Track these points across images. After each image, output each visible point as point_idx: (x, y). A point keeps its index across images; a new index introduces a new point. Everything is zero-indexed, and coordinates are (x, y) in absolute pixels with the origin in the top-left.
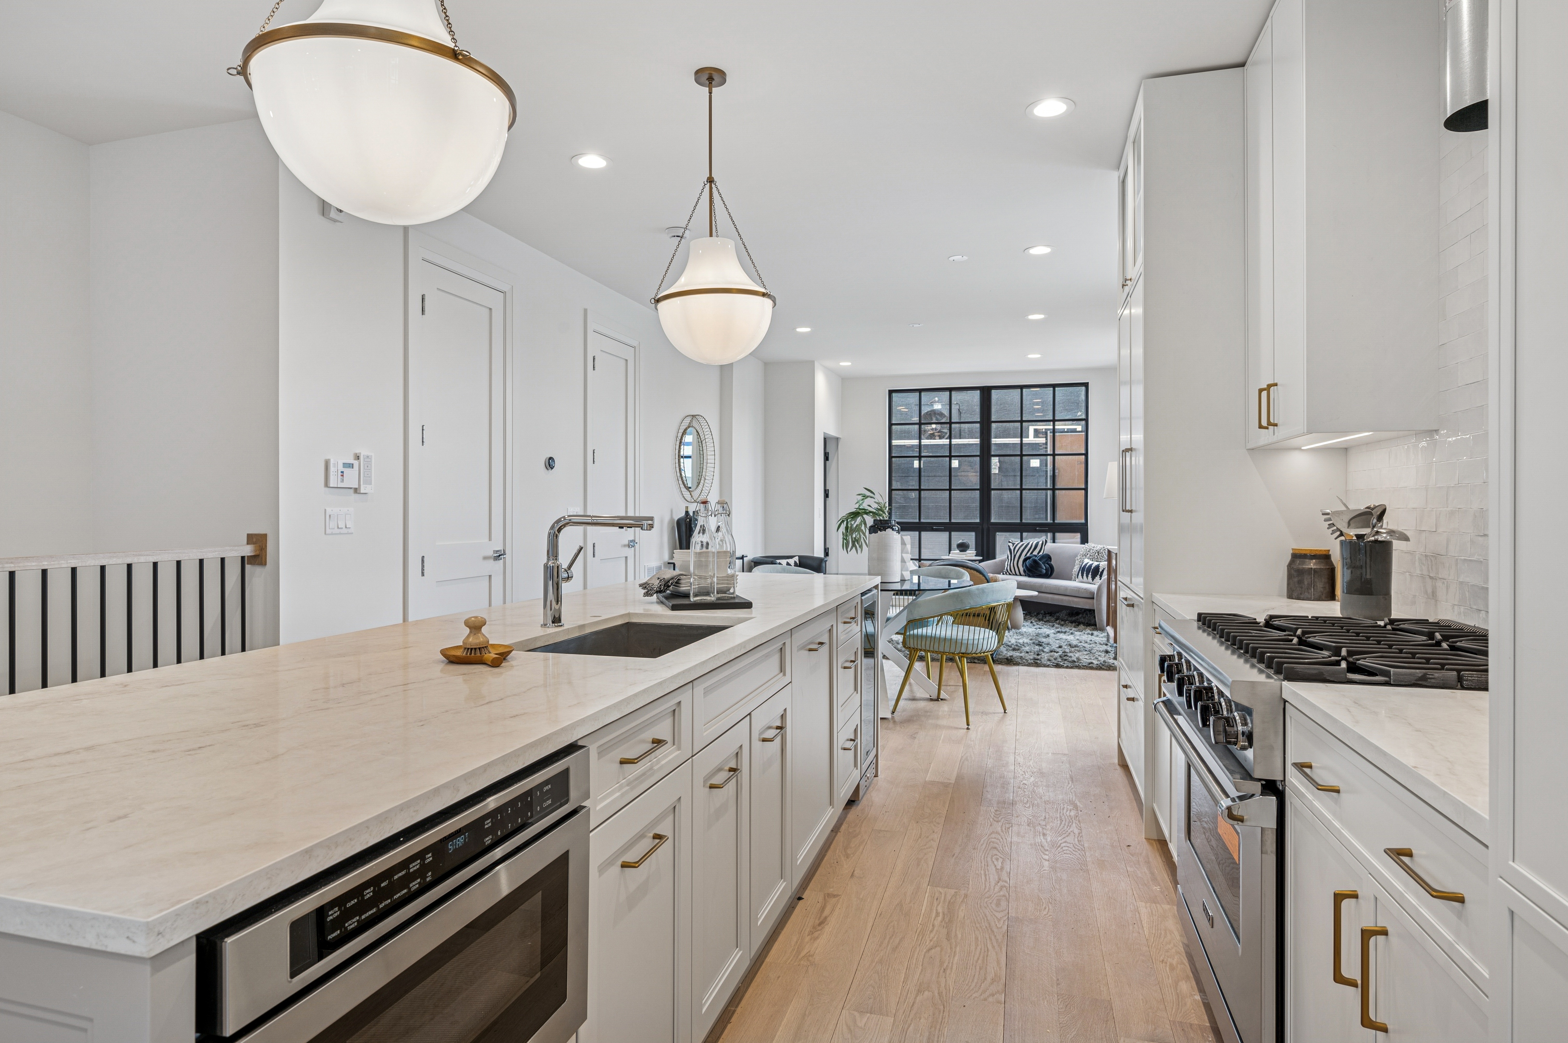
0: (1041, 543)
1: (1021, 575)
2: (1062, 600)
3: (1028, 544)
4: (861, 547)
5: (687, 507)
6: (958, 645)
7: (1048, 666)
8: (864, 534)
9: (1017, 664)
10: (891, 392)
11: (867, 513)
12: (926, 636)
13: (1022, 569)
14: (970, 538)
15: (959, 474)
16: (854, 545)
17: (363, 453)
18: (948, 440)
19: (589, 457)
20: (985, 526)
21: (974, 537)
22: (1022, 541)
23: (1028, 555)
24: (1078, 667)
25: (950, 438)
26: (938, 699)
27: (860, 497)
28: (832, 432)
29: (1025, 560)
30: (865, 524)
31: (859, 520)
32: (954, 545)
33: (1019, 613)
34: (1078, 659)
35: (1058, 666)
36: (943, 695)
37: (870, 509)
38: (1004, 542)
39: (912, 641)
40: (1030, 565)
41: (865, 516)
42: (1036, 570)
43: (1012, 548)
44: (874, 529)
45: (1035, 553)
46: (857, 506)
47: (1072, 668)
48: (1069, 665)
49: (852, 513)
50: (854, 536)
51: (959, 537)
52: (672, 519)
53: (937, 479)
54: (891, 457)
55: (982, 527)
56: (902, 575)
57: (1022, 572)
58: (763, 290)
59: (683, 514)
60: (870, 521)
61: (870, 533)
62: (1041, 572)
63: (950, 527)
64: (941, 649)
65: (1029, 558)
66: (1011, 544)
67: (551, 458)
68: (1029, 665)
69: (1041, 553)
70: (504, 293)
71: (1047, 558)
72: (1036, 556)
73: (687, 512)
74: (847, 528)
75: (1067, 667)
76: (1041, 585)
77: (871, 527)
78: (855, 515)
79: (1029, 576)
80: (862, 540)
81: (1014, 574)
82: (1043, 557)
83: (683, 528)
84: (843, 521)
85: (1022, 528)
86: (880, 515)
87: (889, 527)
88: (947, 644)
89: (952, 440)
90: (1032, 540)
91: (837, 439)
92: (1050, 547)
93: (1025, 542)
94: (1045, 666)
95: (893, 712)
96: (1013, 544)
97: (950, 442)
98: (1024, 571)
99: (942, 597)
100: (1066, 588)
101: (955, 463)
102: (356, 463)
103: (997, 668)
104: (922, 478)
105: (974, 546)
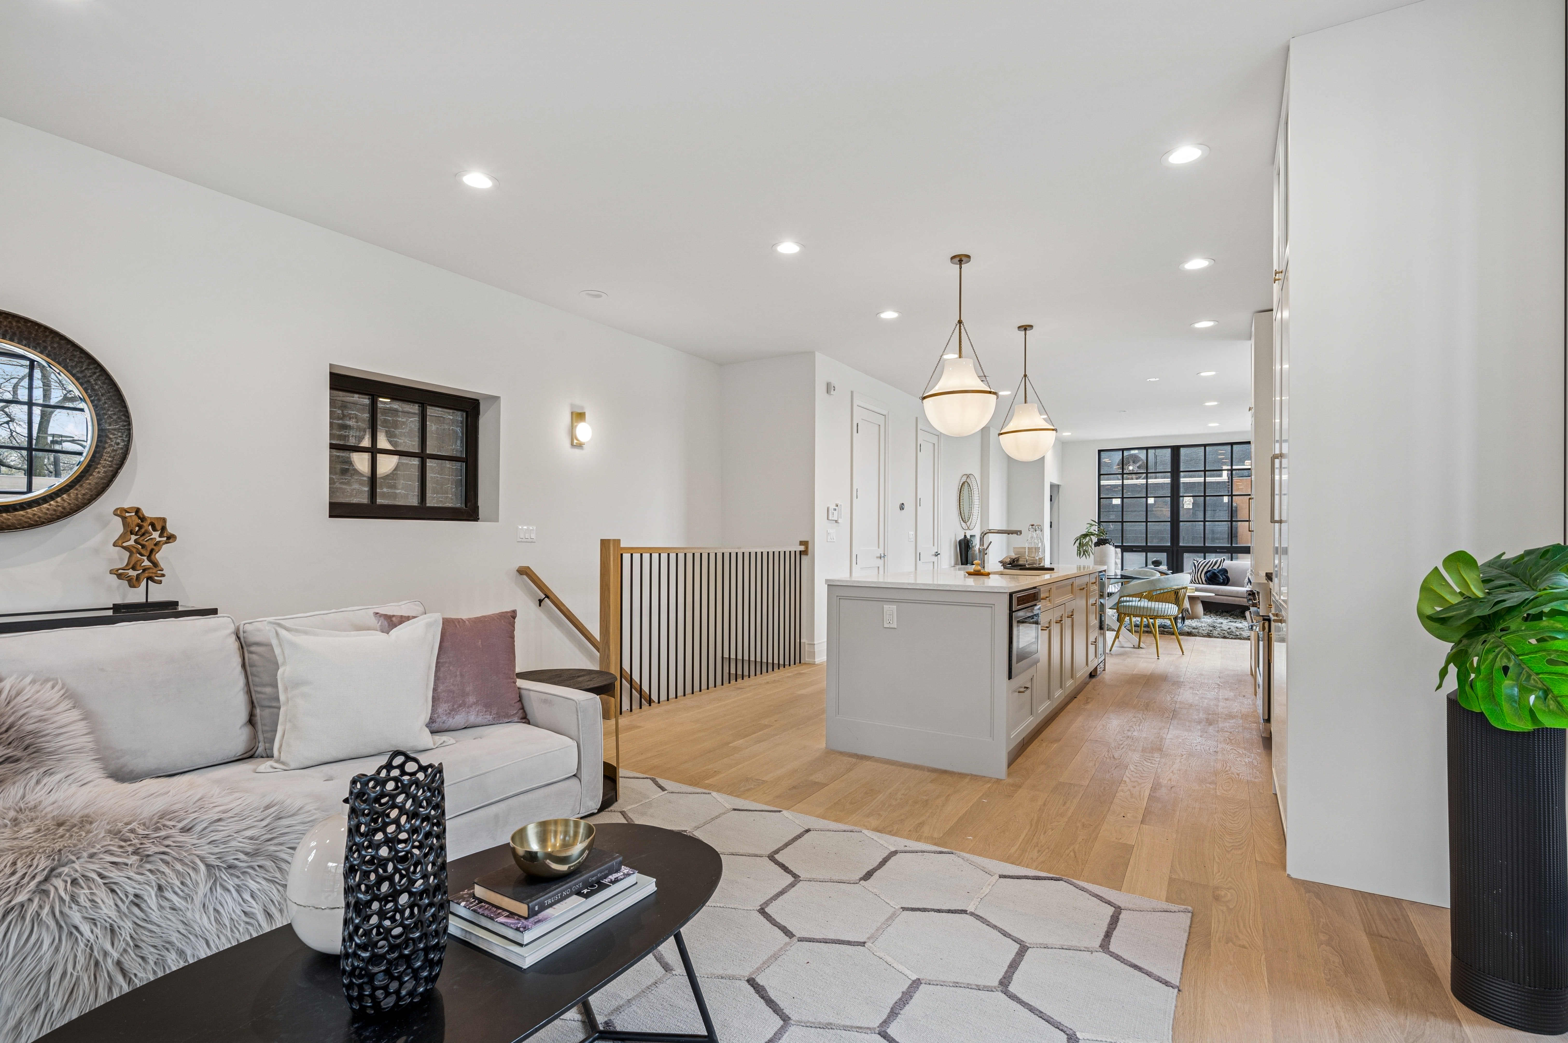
0: (1220, 560)
1: (1203, 584)
2: (1235, 601)
3: (1210, 561)
4: (1089, 555)
5: (965, 533)
6: (1152, 611)
7: (1218, 637)
8: (1091, 547)
9: (1195, 636)
10: (1100, 451)
11: (1093, 534)
12: (1132, 606)
13: (1204, 579)
14: (1163, 557)
15: (1154, 509)
16: (1084, 554)
17: (840, 504)
18: (1145, 480)
19: (917, 502)
20: (1175, 549)
21: (1166, 557)
22: (1205, 559)
23: (1210, 569)
24: (1240, 639)
25: (1147, 478)
26: (1139, 647)
27: (1088, 526)
28: (1056, 482)
29: (1206, 573)
30: (1092, 541)
31: (1088, 538)
32: (1149, 562)
33: (1200, 608)
34: (1240, 634)
35: (1225, 637)
36: (1142, 645)
37: (1095, 532)
38: (1189, 560)
39: (1122, 609)
40: (1210, 576)
41: (1092, 536)
42: (1215, 579)
43: (1196, 565)
44: (1098, 544)
45: (1215, 567)
46: (1087, 530)
47: (1235, 639)
48: (1233, 637)
49: (1084, 535)
50: (1084, 548)
51: (1153, 556)
52: (956, 541)
53: (1135, 513)
54: (1100, 498)
55: (1173, 550)
56: (1115, 572)
57: (1204, 582)
58: (1053, 428)
59: (963, 537)
60: (1095, 539)
61: (1095, 546)
62: (1219, 581)
63: (1146, 549)
64: (1141, 614)
65: (1209, 571)
66: (1195, 562)
67: (903, 504)
68: (1204, 636)
69: (1220, 568)
70: (885, 415)
71: (1225, 571)
72: (1215, 570)
73: (965, 536)
74: (1080, 544)
75: (1232, 638)
76: (1218, 590)
77: (1095, 543)
78: (1085, 536)
79: (1210, 584)
80: (1090, 551)
81: (1198, 582)
82: (1221, 570)
83: (963, 546)
84: (1077, 540)
85: (1204, 550)
86: (1102, 536)
87: (1107, 543)
88: (1145, 610)
89: (1149, 480)
90: (1212, 558)
91: (1058, 486)
92: (1227, 564)
93: (1207, 560)
94: (1215, 637)
95: (1110, 651)
96: (1197, 561)
97: (1147, 481)
98: (1206, 581)
99: (1142, 583)
100: (1238, 592)
101: (1151, 501)
102: (837, 508)
103: (1180, 637)
104: (1124, 513)
105: (1166, 563)
